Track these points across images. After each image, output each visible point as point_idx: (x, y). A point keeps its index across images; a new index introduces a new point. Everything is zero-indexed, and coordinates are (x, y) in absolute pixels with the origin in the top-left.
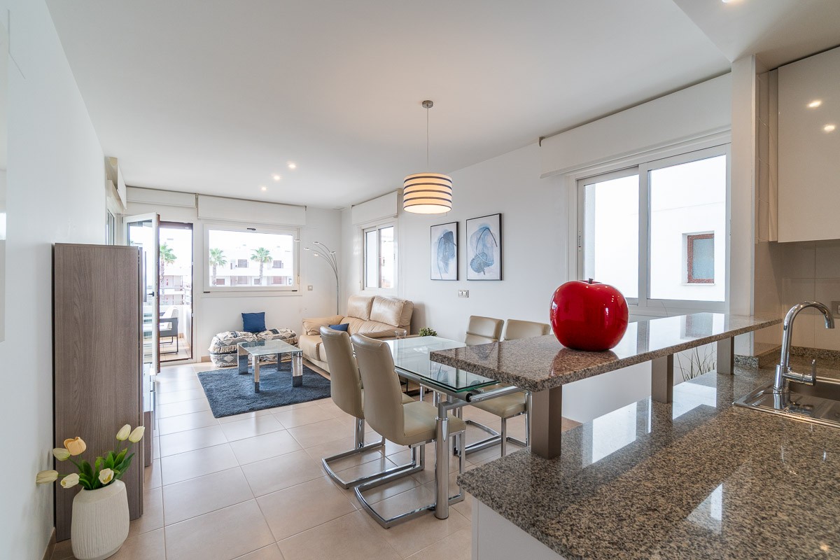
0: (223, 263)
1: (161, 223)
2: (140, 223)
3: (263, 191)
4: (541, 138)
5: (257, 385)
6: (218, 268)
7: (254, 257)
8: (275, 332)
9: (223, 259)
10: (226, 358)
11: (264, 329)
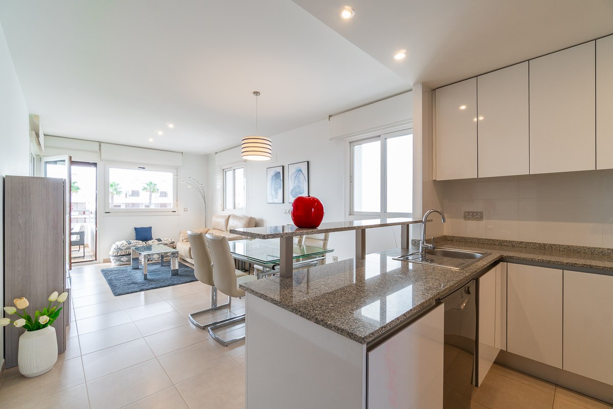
0: (119, 193)
1: (72, 163)
2: (55, 162)
3: (151, 141)
4: (330, 116)
5: (145, 276)
6: (115, 197)
7: (145, 189)
8: (159, 240)
9: (120, 190)
10: (122, 259)
11: (151, 239)
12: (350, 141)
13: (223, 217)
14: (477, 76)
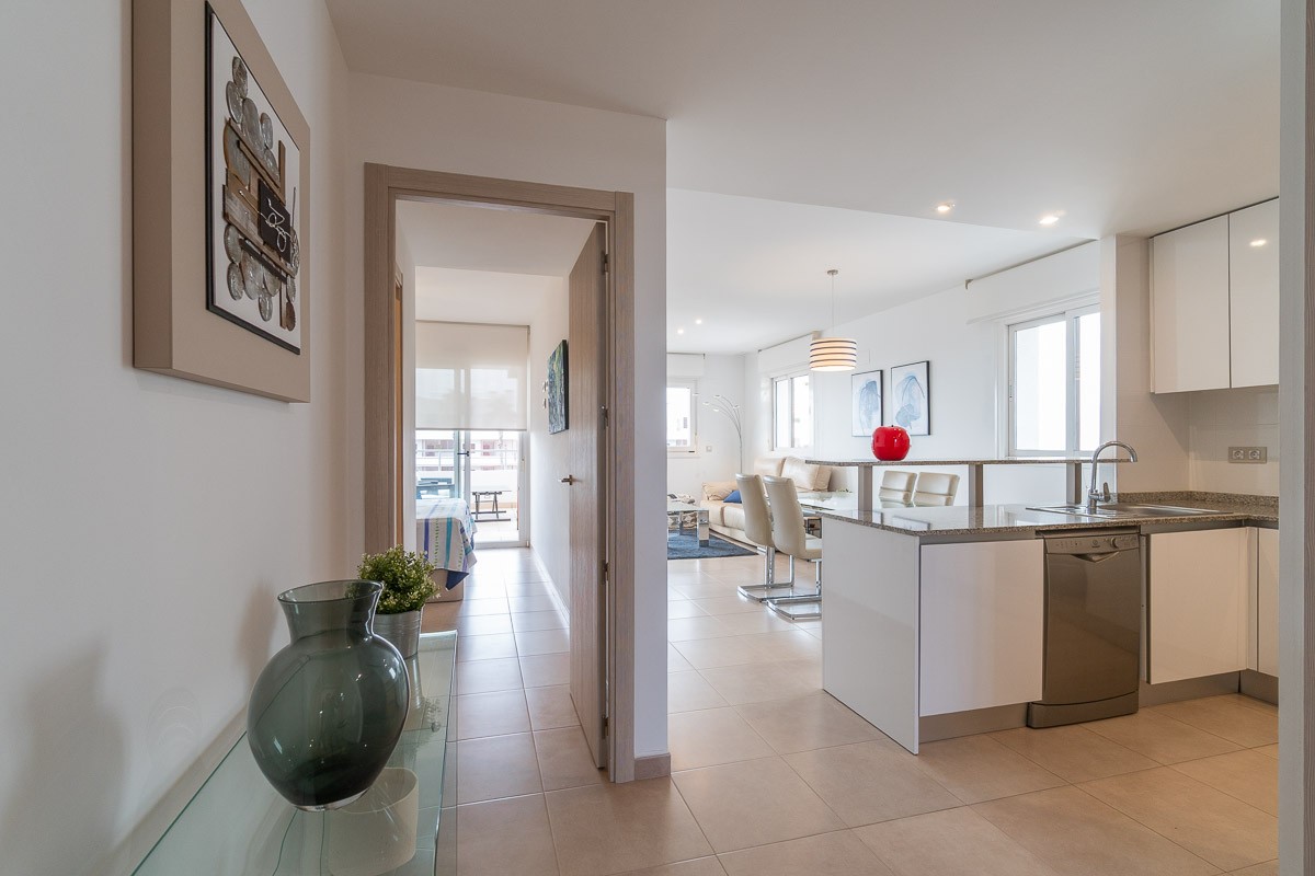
4: (969, 281)
8: (673, 497)
12: (1009, 323)
13: (773, 460)
14: (1229, 213)
